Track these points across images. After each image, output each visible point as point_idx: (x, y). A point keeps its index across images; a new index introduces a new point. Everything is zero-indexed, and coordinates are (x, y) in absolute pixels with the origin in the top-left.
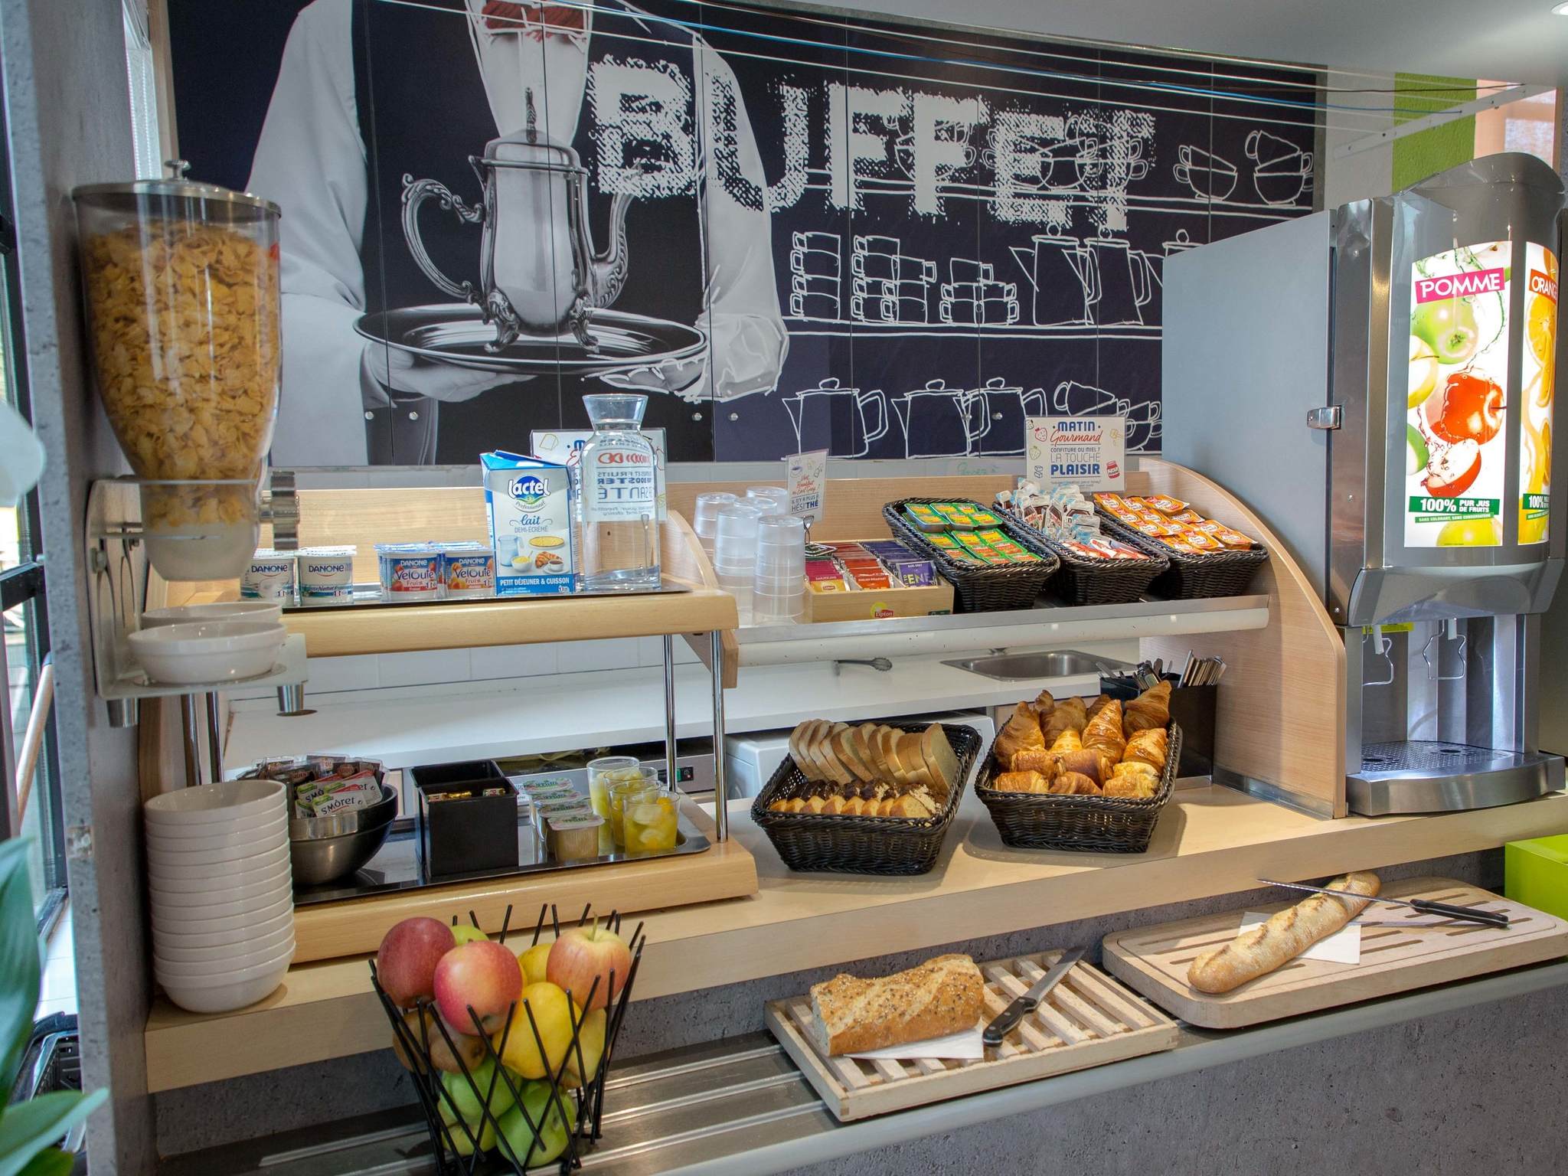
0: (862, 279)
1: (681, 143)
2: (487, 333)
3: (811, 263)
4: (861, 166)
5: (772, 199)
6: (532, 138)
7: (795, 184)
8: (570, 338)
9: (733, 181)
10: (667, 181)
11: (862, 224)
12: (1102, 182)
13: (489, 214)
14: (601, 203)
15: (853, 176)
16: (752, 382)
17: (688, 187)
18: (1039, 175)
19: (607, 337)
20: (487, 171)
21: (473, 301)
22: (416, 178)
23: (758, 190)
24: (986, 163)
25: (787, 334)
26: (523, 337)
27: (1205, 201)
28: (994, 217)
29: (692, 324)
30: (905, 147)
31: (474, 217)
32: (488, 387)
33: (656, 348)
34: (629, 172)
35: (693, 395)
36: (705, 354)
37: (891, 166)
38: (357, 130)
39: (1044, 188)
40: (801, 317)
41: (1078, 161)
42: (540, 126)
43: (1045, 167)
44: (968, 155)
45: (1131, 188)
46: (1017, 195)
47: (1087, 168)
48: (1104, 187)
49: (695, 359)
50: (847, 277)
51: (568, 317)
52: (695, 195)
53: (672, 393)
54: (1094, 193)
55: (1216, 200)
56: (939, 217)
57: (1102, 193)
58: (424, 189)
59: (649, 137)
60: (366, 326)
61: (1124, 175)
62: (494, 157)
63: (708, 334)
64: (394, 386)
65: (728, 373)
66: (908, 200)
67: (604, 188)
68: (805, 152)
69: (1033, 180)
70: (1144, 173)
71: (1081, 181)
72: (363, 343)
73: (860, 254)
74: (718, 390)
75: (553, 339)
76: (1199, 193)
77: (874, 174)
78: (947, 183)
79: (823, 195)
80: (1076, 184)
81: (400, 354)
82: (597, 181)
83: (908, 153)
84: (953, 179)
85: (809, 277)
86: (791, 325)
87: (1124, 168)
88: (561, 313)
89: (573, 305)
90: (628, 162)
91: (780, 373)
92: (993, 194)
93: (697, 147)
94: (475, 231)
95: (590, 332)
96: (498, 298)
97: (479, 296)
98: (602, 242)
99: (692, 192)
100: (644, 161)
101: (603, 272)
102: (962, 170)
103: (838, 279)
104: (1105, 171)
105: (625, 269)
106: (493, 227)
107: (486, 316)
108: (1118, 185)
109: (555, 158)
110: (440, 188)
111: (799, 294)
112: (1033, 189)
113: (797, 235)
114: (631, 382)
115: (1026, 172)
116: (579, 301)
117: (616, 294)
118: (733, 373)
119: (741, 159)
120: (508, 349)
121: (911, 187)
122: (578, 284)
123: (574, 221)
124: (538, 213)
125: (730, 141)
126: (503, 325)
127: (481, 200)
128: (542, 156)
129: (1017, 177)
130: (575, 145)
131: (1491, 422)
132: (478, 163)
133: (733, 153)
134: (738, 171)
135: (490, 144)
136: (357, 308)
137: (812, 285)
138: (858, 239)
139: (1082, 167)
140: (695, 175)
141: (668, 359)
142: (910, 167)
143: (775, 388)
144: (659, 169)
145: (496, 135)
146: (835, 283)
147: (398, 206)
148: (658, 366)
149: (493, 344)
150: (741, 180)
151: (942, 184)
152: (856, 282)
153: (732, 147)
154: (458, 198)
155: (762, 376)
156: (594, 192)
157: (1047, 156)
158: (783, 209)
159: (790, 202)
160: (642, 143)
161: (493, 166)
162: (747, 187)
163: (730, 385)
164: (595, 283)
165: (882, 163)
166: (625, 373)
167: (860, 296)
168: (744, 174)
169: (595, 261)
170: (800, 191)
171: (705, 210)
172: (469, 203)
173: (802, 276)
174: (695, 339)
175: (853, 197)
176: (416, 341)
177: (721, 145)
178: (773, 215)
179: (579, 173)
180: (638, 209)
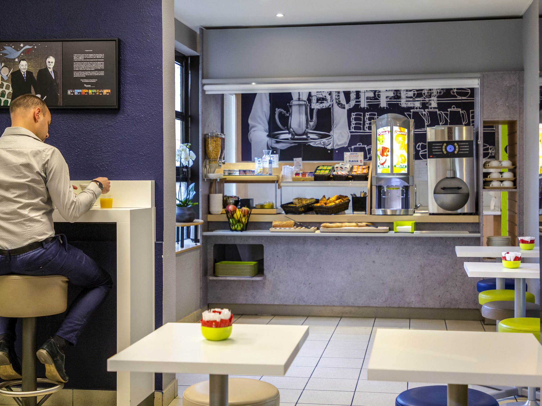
0: (367, 122)
1: (328, 97)
2: (289, 136)
3: (356, 119)
4: (368, 98)
5: (347, 107)
6: (299, 99)
7: (352, 103)
8: (305, 137)
9: (339, 104)
10: (325, 105)
11: (368, 110)
12: (430, 96)
13: (291, 114)
14: (312, 110)
15: (366, 100)
16: (342, 144)
17: (329, 106)
18: (413, 96)
19: (311, 136)
20: (291, 106)
21: (287, 130)
22: (278, 109)
23: (344, 105)
24: (399, 95)
25: (350, 134)
26: (296, 137)
27: (460, 98)
28: (401, 106)
29: (329, 133)
30: (378, 93)
31: (288, 115)
32: (289, 146)
33: (321, 138)
34: (318, 104)
35: (329, 147)
36: (332, 139)
37: (375, 97)
38: (269, 101)
39: (414, 99)
40: (353, 130)
41: (423, 92)
42: (301, 97)
43: (414, 94)
44: (394, 93)
45: (438, 97)
46: (407, 101)
47: (426, 94)
48: (431, 97)
49: (330, 140)
50: (364, 122)
51: (304, 133)
52: (331, 107)
53: (325, 147)
54: (428, 99)
55: (463, 98)
56: (387, 108)
57: (430, 99)
58: (279, 111)
59: (322, 97)
60: (268, 136)
61: (436, 94)
62: (292, 103)
63: (332, 134)
64: (273, 146)
65: (337, 143)
66: (379, 104)
67: (312, 107)
68: (355, 96)
69: (411, 97)
70: (442, 93)
71: (424, 96)
72: (268, 139)
73: (367, 116)
74: (334, 146)
75: (301, 137)
76: (458, 96)
77: (371, 99)
78: (389, 100)
79: (359, 105)
80: (423, 97)
81: (274, 140)
82: (311, 106)
83: (379, 94)
84: (390, 99)
85: (355, 122)
86: (351, 132)
87: (436, 93)
88: (303, 131)
89: (305, 130)
90: (317, 102)
91: (348, 142)
92: (400, 101)
93: (331, 97)
94: (288, 117)
95: (309, 135)
96: (291, 130)
97: (288, 129)
98: (312, 118)
99: (330, 107)
100: (321, 101)
101: (312, 124)
102: (393, 97)
103: (362, 122)
104: (431, 94)
105: (316, 123)
106: (291, 117)
107: (289, 133)
108: (434, 97)
109: (303, 103)
110: (282, 110)
111: (353, 126)
112: (411, 99)
113: (353, 114)
114: (317, 145)
115: (409, 96)
116: (307, 130)
117: (314, 128)
118: (338, 143)
119: (341, 99)
120: (292, 139)
121: (380, 102)
122: (307, 126)
123: (306, 114)
124: (300, 113)
125: (338, 96)
126: (292, 135)
127: (289, 111)
128: (301, 103)
129: (407, 97)
130: (307, 100)
131: (388, 154)
132: (289, 105)
133: (339, 98)
134: (340, 101)
135: (292, 101)
136: (267, 132)
137: (356, 124)
138: (367, 113)
139: (424, 94)
140: (331, 103)
141: (324, 140)
142: (379, 97)
143: (347, 145)
144: (324, 103)
145: (292, 99)
146: (361, 123)
147: (275, 114)
148: (322, 142)
149: (290, 138)
150: (340, 103)
151: (387, 100)
152: (366, 123)
153: (339, 97)
154: (285, 112)
155: (344, 143)
156: (310, 108)
157: (415, 92)
158: (350, 108)
159: (351, 107)
160: (320, 98)
161: (292, 105)
162: (342, 105)
163: (337, 145)
164: (310, 126)
165: (373, 97)
166: (315, 143)
167: (367, 126)
168: (342, 102)
169: (310, 121)
170: (354, 104)
171: (333, 110)
172: (287, 113)
173: (353, 122)
174: (330, 136)
175: (366, 105)
176: (277, 138)
177: (337, 97)
178: (348, 110)
179: (308, 105)
180: (319, 111)
